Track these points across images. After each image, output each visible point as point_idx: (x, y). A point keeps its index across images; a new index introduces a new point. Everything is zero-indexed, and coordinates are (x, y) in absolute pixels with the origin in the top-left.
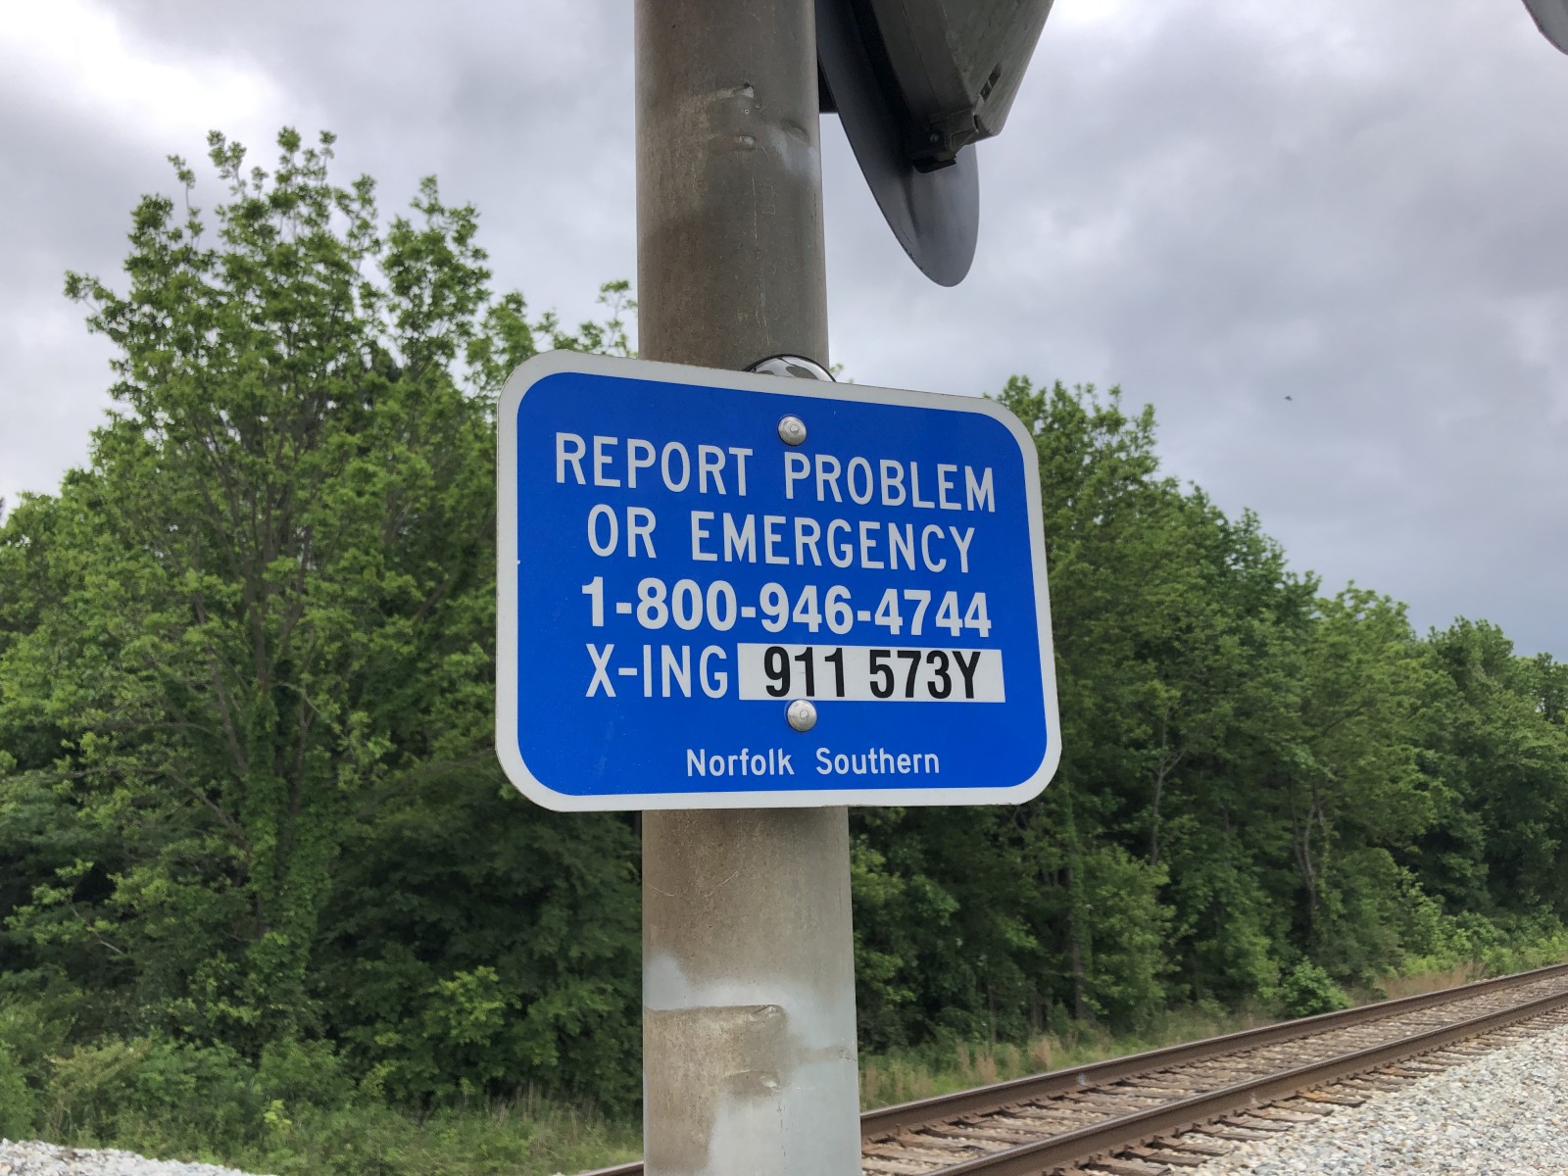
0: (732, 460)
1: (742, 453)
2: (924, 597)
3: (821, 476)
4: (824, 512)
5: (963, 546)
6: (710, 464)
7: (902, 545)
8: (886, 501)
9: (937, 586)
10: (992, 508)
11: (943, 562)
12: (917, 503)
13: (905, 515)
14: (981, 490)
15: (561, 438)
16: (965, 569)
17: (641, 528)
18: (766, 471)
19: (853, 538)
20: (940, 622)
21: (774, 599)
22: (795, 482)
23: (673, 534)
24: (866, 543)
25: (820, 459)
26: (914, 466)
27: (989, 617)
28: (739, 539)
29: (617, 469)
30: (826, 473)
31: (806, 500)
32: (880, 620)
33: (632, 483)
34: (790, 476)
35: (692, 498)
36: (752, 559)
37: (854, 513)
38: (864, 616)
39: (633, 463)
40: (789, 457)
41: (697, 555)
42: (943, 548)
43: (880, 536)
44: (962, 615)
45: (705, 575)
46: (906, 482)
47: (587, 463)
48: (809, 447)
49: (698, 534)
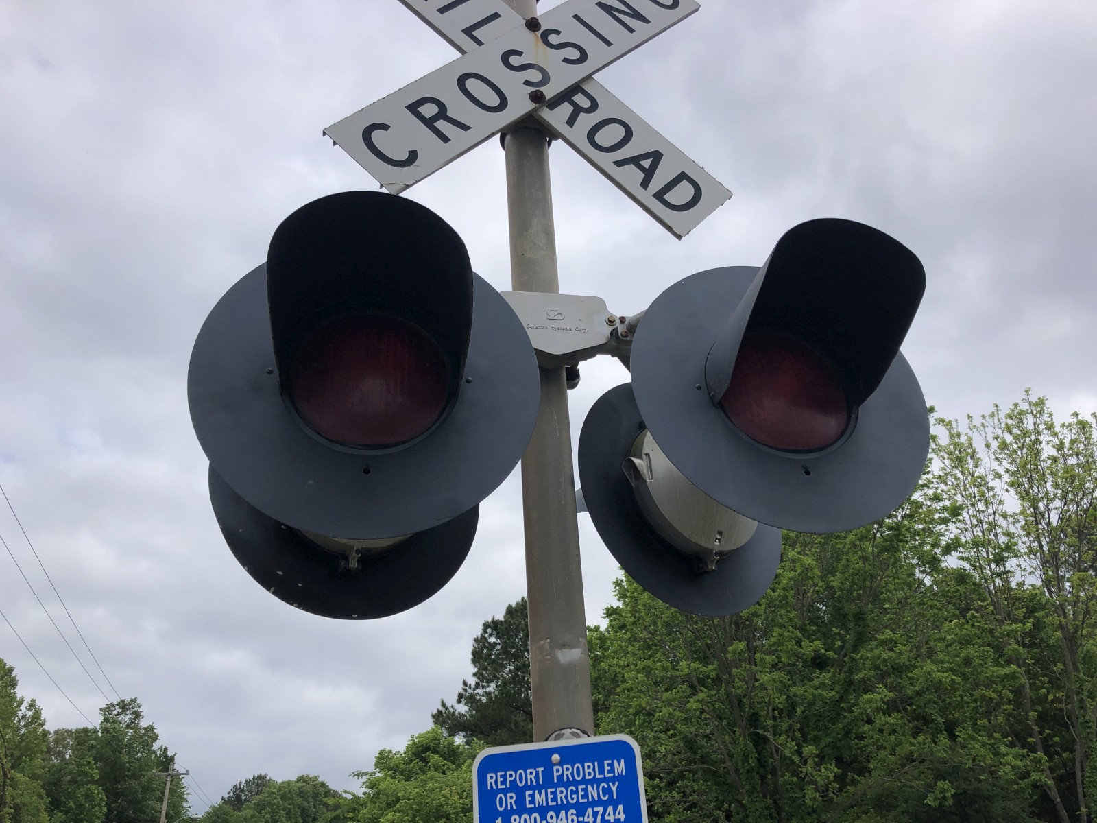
0: (537, 773)
1: (540, 770)
2: (601, 809)
3: (565, 773)
4: (566, 785)
5: (614, 789)
6: (531, 775)
7: (593, 792)
8: (587, 777)
9: (605, 805)
10: (624, 774)
11: (607, 796)
12: (598, 776)
13: (594, 781)
14: (620, 768)
15: (489, 775)
16: (615, 797)
17: (511, 799)
18: (548, 774)
19: (576, 792)
20: (607, 817)
21: (551, 817)
22: (557, 776)
23: (520, 800)
24: (581, 793)
25: (565, 767)
26: (596, 763)
27: (624, 813)
28: (540, 799)
29: (505, 782)
30: (567, 771)
31: (561, 782)
32: (586, 820)
33: (508, 786)
34: (556, 774)
35: (526, 787)
36: (544, 804)
37: (576, 783)
38: (581, 819)
39: (509, 779)
40: (555, 768)
41: (528, 806)
42: (607, 791)
43: (585, 790)
44: (614, 814)
45: (530, 811)
46: (594, 770)
47: (496, 782)
48: (561, 763)
49: (528, 799)
